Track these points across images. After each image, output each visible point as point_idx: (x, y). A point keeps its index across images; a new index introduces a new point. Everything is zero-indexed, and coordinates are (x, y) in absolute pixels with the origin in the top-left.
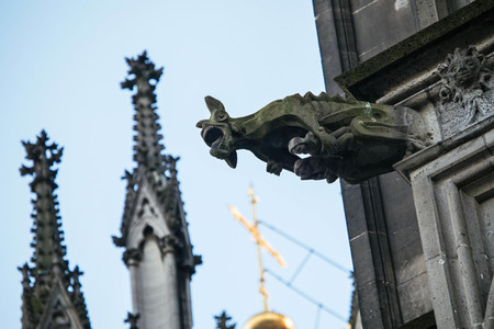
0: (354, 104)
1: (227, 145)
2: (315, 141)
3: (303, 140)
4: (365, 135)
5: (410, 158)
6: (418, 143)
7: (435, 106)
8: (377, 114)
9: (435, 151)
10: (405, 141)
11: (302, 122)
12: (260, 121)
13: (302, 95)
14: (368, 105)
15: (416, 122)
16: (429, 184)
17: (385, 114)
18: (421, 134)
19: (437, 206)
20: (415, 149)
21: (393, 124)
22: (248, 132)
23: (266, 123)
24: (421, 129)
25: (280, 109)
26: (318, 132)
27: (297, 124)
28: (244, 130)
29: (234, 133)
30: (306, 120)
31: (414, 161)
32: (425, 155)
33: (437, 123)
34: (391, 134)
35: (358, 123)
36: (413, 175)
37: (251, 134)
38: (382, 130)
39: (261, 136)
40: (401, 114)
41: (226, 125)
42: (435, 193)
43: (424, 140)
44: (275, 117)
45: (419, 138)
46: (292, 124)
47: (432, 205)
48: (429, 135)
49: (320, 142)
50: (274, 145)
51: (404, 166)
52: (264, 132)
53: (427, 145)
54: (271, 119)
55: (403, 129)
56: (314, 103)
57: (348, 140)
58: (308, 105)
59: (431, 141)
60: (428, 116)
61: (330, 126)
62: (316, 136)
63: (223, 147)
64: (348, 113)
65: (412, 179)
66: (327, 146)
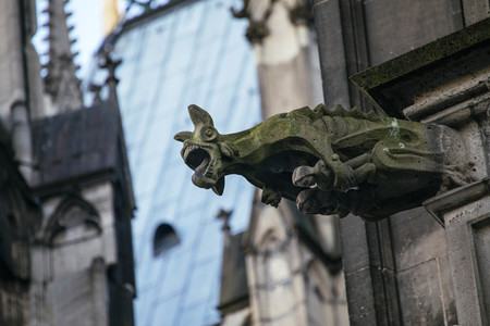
0: (377, 121)
1: (215, 173)
2: (326, 173)
3: (312, 170)
4: (390, 168)
5: (445, 195)
6: (456, 177)
7: (480, 126)
8: (406, 136)
9: (478, 191)
10: (441, 174)
11: (311, 147)
12: (257, 141)
13: (312, 108)
14: (395, 124)
15: (455, 147)
16: (469, 232)
17: (415, 136)
18: (461, 165)
19: (479, 264)
20: (453, 185)
21: (426, 152)
22: (242, 154)
23: (265, 146)
24: (460, 156)
25: (284, 129)
26: (331, 162)
27: (305, 149)
28: (236, 153)
29: (224, 157)
30: (316, 145)
31: (450, 200)
32: (465, 194)
33: (481, 149)
34: (422, 166)
35: (382, 150)
36: (449, 218)
37: (246, 158)
38: (412, 160)
39: (257, 161)
40: (435, 135)
41: (214, 146)
42: (475, 246)
43: (464, 172)
44: (277, 138)
45: (457, 169)
46: (297, 148)
47: (472, 265)
48: (471, 165)
49: (332, 174)
50: (273, 170)
51: (437, 205)
52: (262, 156)
53: (468, 180)
54: (272, 140)
55: (438, 158)
56: (327, 118)
57: (369, 173)
58: (318, 123)
59: (474, 174)
60: (470, 138)
61: (346, 151)
62: (328, 167)
63: (209, 175)
64: (370, 134)
65: (447, 223)
66: (341, 181)
